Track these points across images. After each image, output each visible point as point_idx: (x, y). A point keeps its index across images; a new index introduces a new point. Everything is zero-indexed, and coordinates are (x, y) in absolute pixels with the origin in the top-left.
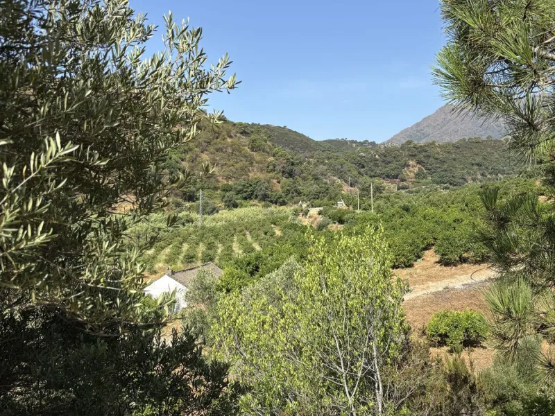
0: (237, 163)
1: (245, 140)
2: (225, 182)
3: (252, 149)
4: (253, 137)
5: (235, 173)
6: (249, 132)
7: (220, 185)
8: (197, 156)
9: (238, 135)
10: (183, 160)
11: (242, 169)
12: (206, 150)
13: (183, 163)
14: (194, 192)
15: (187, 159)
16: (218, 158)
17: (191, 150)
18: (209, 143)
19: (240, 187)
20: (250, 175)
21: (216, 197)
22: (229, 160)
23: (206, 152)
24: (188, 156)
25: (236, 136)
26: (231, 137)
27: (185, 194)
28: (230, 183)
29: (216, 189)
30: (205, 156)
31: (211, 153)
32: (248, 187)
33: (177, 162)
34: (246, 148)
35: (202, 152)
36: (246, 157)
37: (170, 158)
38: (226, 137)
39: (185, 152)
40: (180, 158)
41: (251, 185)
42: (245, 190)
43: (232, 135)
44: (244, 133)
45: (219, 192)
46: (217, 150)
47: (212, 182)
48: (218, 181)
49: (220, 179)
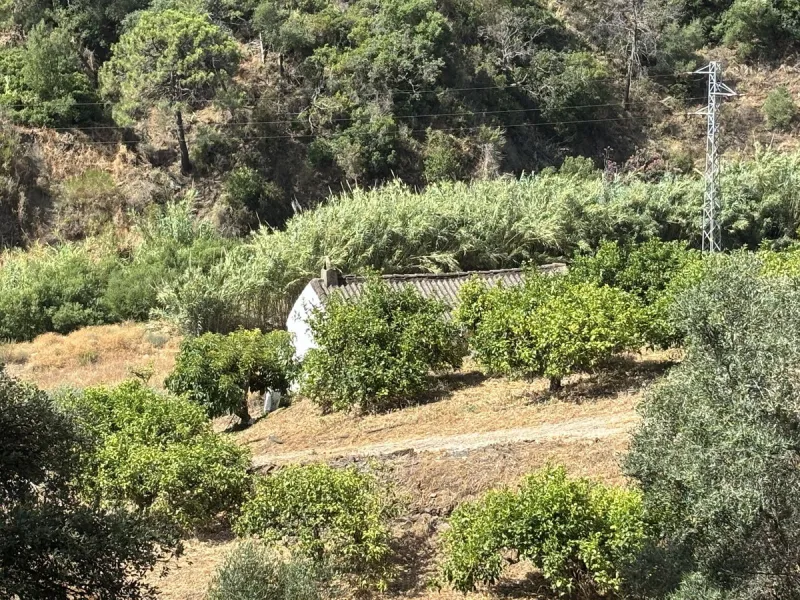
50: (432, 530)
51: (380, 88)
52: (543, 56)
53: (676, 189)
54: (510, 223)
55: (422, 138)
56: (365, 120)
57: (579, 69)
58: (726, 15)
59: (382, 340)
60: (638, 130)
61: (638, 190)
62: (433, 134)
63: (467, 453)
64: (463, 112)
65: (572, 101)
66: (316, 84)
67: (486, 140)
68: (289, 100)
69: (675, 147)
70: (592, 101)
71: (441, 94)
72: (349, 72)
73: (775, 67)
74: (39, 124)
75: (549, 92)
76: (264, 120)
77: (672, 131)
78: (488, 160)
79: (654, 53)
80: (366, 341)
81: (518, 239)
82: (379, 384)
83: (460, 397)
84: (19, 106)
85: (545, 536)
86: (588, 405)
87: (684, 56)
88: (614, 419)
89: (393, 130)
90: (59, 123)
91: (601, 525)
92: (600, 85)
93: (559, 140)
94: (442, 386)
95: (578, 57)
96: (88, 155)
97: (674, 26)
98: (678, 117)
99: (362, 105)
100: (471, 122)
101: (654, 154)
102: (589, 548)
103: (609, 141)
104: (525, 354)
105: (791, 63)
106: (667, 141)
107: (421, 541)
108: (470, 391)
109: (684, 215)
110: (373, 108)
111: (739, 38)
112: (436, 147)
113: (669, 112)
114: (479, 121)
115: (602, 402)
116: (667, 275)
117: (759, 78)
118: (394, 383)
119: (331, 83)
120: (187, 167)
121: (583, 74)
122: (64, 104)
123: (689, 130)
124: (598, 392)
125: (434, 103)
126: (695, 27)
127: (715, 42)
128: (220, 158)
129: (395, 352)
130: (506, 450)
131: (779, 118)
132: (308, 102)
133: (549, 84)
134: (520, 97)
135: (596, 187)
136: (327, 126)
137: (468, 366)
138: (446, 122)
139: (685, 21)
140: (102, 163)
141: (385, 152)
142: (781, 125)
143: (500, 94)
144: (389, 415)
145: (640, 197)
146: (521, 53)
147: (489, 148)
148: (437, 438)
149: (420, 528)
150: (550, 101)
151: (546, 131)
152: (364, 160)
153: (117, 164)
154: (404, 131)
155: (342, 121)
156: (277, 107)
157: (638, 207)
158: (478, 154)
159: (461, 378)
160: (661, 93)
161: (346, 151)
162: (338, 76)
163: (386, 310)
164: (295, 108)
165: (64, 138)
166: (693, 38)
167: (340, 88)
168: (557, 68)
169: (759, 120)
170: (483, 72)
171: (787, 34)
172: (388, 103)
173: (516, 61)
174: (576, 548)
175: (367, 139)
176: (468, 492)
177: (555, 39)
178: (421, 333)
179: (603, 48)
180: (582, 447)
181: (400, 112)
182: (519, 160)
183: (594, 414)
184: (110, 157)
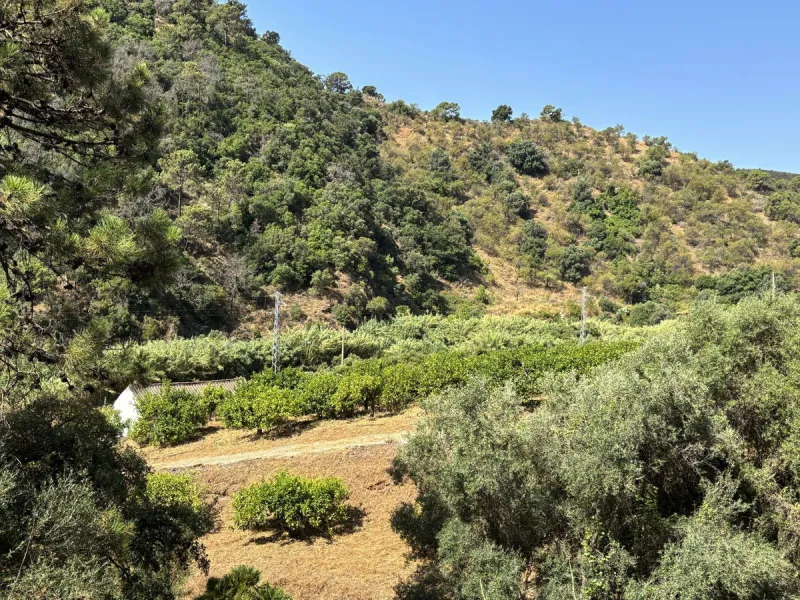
0: (734, 240)
1: (760, 200)
2: (708, 273)
3: (772, 216)
4: (776, 195)
5: (727, 258)
6: (774, 186)
7: (696, 277)
8: (663, 228)
9: (750, 192)
10: (638, 236)
11: (741, 251)
12: (683, 220)
13: (637, 241)
14: (644, 288)
15: (645, 235)
16: (701, 233)
17: (653, 219)
18: (689, 207)
19: (732, 282)
20: (758, 260)
21: (684, 299)
22: (722, 236)
23: (682, 223)
24: (647, 230)
25: (744, 194)
26: (733, 195)
27: (626, 291)
28: (717, 274)
29: (686, 284)
30: (678, 230)
31: (691, 225)
32: (745, 283)
33: (626, 240)
34: (761, 215)
35: (675, 223)
36: (753, 230)
37: (616, 234)
38: (726, 196)
39: (643, 222)
40: (633, 233)
41: (751, 279)
42: (739, 287)
43: (739, 193)
44: (762, 188)
45: (693, 289)
46: (702, 219)
47: (680, 273)
48: (692, 271)
49: (699, 267)
50: (216, 500)
51: (123, 298)
52: (195, 286)
53: (258, 344)
54: (187, 358)
55: (142, 320)
56: (115, 312)
57: (211, 292)
58: (273, 273)
59: (174, 413)
60: (236, 319)
61: (242, 345)
62: (147, 318)
63: (231, 465)
64: (160, 310)
65: (208, 307)
66: (92, 295)
67: (171, 322)
68: (78, 302)
69: (252, 326)
70: (217, 306)
71: (150, 301)
72: (108, 290)
73: (293, 294)
75: (198, 302)
76: (67, 311)
77: (251, 320)
78: (171, 330)
79: (244, 287)
80: (166, 414)
81: (191, 365)
82: (172, 434)
83: (209, 438)
85: (285, 502)
86: (278, 441)
87: (256, 289)
88: (293, 447)
89: (128, 317)
91: (307, 496)
92: (221, 299)
93: (203, 323)
94: (199, 434)
95: (211, 287)
97: (251, 276)
98: (253, 314)
99: (114, 305)
100: (164, 314)
101: (243, 329)
102: (305, 508)
103: (224, 323)
104: (250, 419)
105: (299, 293)
106: (248, 324)
107: (210, 506)
108: (214, 435)
109: (261, 355)
110: (119, 307)
111: (278, 282)
112: (148, 324)
113: (249, 312)
114: (167, 314)
115: (285, 440)
116: (295, 382)
117: (287, 299)
118: (179, 434)
119: (99, 295)
121: (214, 294)
123: (258, 320)
124: (280, 435)
125: (147, 306)
126: (260, 277)
127: (268, 283)
129: (179, 418)
130: (249, 463)
131: (295, 315)
132: (88, 303)
133: (199, 299)
134: (185, 303)
135: (225, 343)
136: (97, 314)
137: (209, 424)
138: (152, 314)
139: (257, 274)
141: (124, 326)
142: (296, 319)
143: (177, 302)
144: (177, 448)
145: (244, 348)
146: (187, 285)
147: (172, 325)
148: (207, 458)
149: (210, 500)
150: (199, 306)
151: (197, 319)
152: (115, 329)
154: (133, 317)
155: (104, 312)
156: (73, 305)
157: (243, 351)
158: (167, 328)
159: (205, 429)
160: (246, 303)
162: (103, 292)
163: (174, 399)
164: (82, 305)
166: (260, 281)
167: (104, 297)
168: (202, 292)
169: (287, 316)
170: (170, 292)
171: (297, 281)
172: (126, 305)
173: (184, 288)
174: (299, 508)
175: (116, 320)
176: (234, 483)
177: (201, 279)
178: (191, 409)
179: (221, 284)
180: (285, 461)
181: (131, 309)
182: (186, 332)
183: (282, 445)
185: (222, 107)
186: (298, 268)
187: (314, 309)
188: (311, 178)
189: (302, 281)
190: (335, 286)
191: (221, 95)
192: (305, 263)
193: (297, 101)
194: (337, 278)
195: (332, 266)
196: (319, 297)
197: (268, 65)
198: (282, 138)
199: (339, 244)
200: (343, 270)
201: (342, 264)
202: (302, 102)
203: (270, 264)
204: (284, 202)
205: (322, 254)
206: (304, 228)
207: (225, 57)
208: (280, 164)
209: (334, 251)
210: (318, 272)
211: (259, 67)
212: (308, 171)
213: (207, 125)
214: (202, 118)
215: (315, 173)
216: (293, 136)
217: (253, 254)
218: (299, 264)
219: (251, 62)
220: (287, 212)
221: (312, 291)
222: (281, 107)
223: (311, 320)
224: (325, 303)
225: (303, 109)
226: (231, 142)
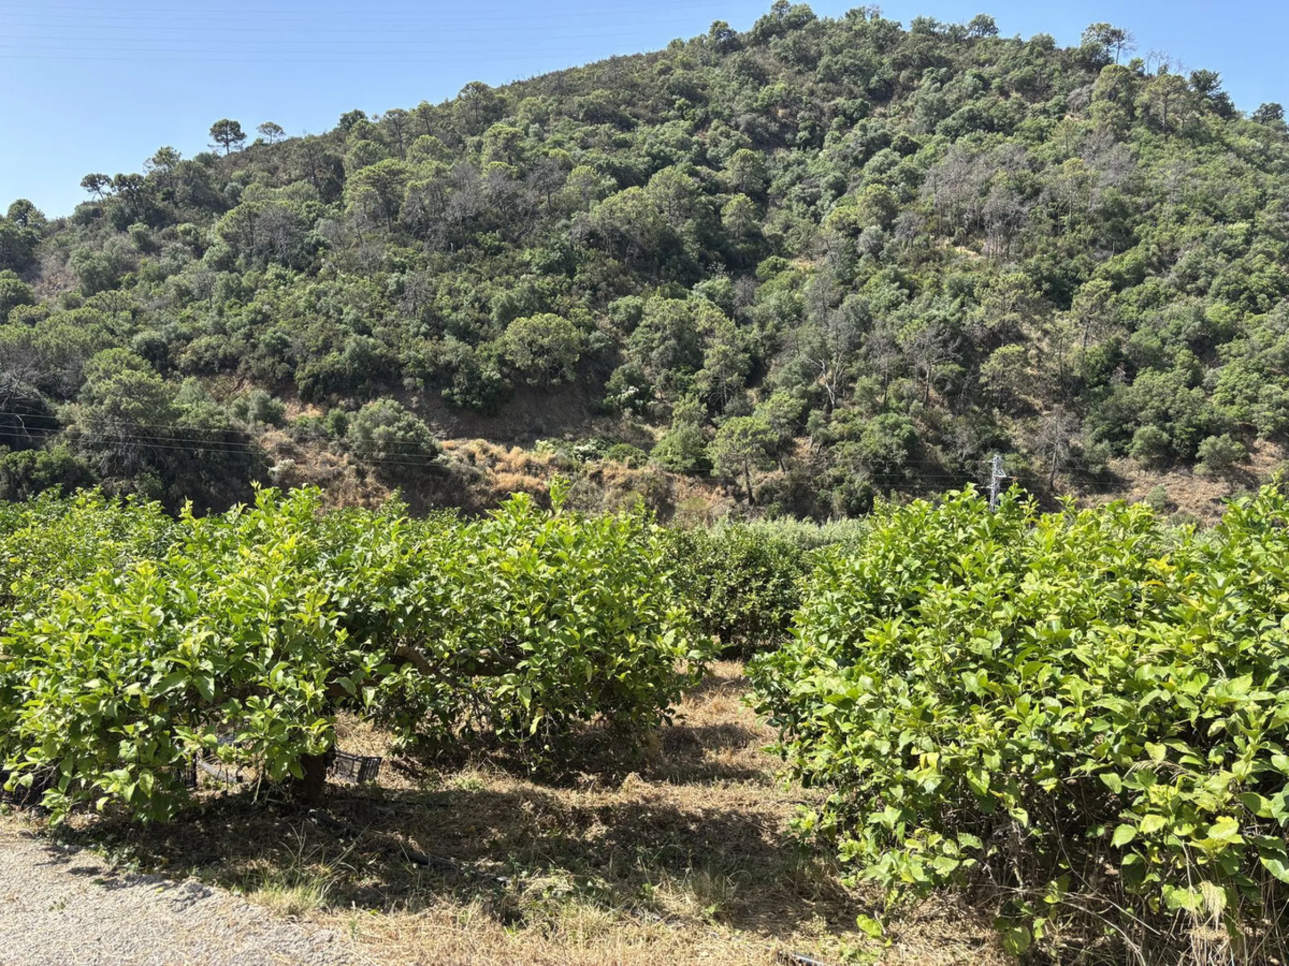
51: (865, 465)
56: (851, 482)
57: (1009, 463)
58: (1134, 439)
71: (906, 471)
73: (1164, 473)
74: (678, 472)
79: (1075, 459)
84: (671, 462)
87: (1096, 462)
89: (866, 489)
90: (689, 472)
96: (700, 490)
97: (1089, 444)
105: (1176, 471)
110: (858, 476)
111: (1142, 453)
117: (1152, 479)
120: (752, 501)
121: (1012, 465)
122: (690, 462)
126: (1104, 445)
127: (1126, 455)
128: (767, 497)
131: (1156, 504)
136: (830, 484)
139: (1100, 440)
140: (706, 494)
142: (1156, 509)
152: (847, 503)
153: (714, 496)
155: (839, 480)
161: (837, 497)
165: (690, 480)
166: (1103, 451)
170: (939, 462)
171: (1176, 453)
172: (868, 474)
175: (851, 493)
177: (1002, 445)
181: (875, 479)
184: (711, 492)
185: (1126, 215)
186: (1177, 432)
187: (1198, 497)
188: (1252, 299)
189: (1184, 452)
190: (1247, 460)
191: (1126, 198)
192: (1189, 424)
193: (1270, 191)
194: (1256, 451)
195: (1251, 430)
196: (1213, 479)
197: (1229, 148)
198: (1215, 245)
199: (1270, 396)
200: (1272, 437)
201: (1270, 427)
202: (1279, 192)
203: (1129, 426)
204: (1182, 337)
205: (1231, 412)
206: (1209, 373)
207: (1156, 147)
208: (1201, 282)
209: (1255, 407)
210: (1212, 439)
211: (1213, 153)
212: (1246, 289)
213: (1094, 242)
214: (1088, 232)
215: (1261, 292)
216: (1240, 239)
217: (1104, 412)
218: (1179, 426)
219: (1200, 148)
220: (1185, 351)
221: (1199, 468)
222: (1230, 204)
223: (1183, 513)
224: (1220, 487)
225: (1277, 202)
226: (1122, 259)
